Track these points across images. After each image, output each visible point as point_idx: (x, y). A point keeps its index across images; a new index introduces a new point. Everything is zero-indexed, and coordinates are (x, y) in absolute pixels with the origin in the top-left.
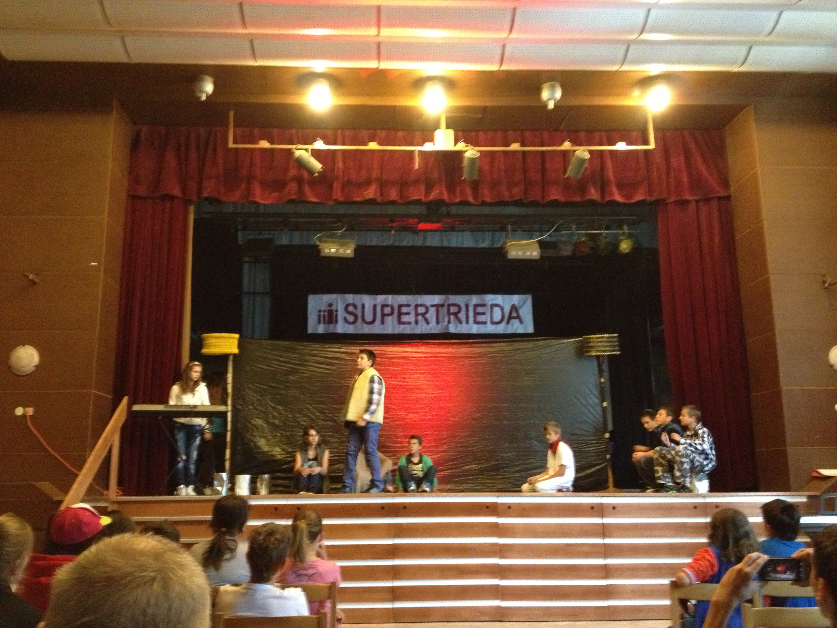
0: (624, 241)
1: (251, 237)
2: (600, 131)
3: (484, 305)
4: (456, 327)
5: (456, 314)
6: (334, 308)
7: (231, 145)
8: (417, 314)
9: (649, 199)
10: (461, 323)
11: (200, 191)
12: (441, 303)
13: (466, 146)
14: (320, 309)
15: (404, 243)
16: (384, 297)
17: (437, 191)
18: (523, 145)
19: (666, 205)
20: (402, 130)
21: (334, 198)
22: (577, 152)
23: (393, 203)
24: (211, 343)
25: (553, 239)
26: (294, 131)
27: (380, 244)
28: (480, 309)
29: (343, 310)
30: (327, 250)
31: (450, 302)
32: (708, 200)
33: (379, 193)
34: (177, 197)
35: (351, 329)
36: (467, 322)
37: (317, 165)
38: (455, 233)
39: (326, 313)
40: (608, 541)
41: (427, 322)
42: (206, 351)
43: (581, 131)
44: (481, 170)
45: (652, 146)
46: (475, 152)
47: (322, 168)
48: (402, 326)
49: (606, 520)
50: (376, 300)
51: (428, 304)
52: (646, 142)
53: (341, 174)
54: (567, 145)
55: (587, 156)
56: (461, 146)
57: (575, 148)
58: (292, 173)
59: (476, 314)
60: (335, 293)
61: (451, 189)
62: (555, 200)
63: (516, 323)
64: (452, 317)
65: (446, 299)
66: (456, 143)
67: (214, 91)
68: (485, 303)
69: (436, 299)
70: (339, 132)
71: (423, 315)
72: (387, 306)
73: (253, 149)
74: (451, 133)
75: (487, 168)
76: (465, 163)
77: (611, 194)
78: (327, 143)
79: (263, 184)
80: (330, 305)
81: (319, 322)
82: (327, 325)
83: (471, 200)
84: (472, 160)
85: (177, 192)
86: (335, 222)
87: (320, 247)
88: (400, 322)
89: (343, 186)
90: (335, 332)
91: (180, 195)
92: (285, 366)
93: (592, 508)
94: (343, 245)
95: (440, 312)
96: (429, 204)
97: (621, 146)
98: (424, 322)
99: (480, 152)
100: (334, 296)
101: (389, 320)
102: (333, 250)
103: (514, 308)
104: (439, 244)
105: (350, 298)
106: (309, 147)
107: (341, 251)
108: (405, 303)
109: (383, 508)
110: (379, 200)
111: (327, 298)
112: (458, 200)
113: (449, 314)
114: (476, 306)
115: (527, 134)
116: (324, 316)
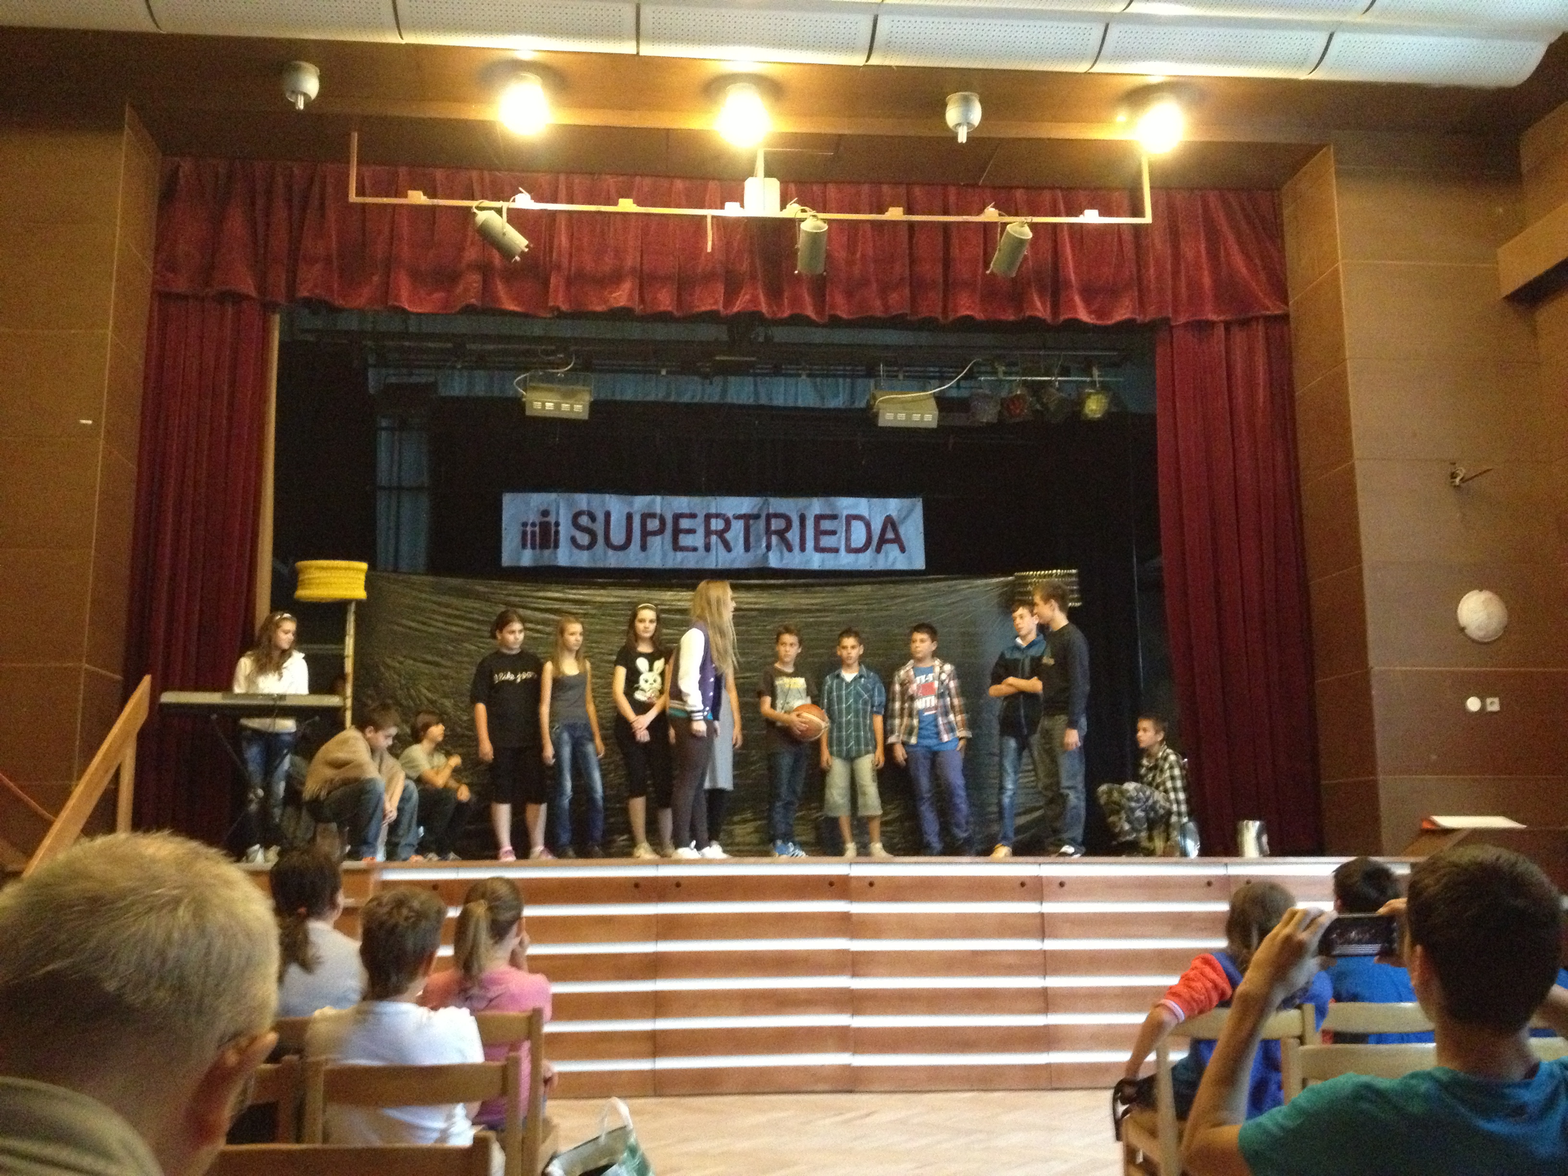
0: (1092, 397)
1: (393, 380)
2: (1052, 188)
3: (834, 517)
4: (782, 557)
5: (781, 534)
6: (552, 519)
7: (353, 198)
8: (708, 533)
9: (1139, 319)
10: (790, 549)
11: (292, 286)
12: (755, 511)
13: (803, 211)
14: (524, 520)
15: (686, 399)
16: (648, 498)
17: (748, 297)
18: (909, 211)
19: (1172, 327)
20: (683, 178)
21: (551, 304)
22: (1008, 226)
23: (664, 318)
24: (314, 578)
25: (965, 393)
26: (475, 174)
27: (640, 398)
28: (826, 525)
29: (570, 522)
30: (538, 405)
31: (771, 511)
32: (1245, 323)
33: (637, 297)
34: (248, 297)
35: (583, 560)
36: (803, 548)
37: (519, 241)
38: (782, 379)
39: (537, 529)
40: (1051, 945)
41: (728, 547)
42: (304, 593)
43: (1018, 187)
44: (829, 257)
45: (1148, 219)
46: (820, 223)
47: (527, 246)
48: (680, 555)
49: (1049, 907)
50: (631, 504)
51: (730, 515)
52: (1137, 211)
53: (565, 262)
54: (991, 214)
55: (1028, 234)
56: (793, 210)
57: (1007, 219)
58: (471, 254)
59: (819, 533)
60: (555, 491)
61: (775, 293)
62: (968, 316)
63: (892, 550)
64: (774, 539)
65: (764, 504)
66: (783, 206)
67: (320, 94)
68: (835, 513)
69: (745, 504)
70: (562, 177)
71: (721, 534)
72: (653, 516)
73: (394, 206)
74: (774, 185)
75: (841, 255)
76: (802, 242)
77: (1074, 308)
78: (538, 198)
79: (415, 275)
80: (545, 513)
81: (524, 546)
82: (538, 551)
83: (810, 312)
84: (814, 238)
85: (248, 287)
86: (553, 353)
87: (524, 399)
88: (676, 547)
89: (569, 282)
90: (555, 563)
91: (254, 294)
92: (457, 625)
93: (1023, 884)
94: (568, 395)
95: (752, 530)
96: (734, 322)
97: (1091, 217)
98: (721, 547)
99: (829, 222)
100: (553, 496)
101: (655, 542)
102: (549, 406)
103: (890, 523)
104: (751, 401)
105: (583, 500)
106: (504, 205)
107: (565, 407)
108: (686, 511)
109: (637, 885)
110: (638, 309)
111: (538, 500)
112: (787, 314)
113: (768, 532)
114: (819, 518)
115: (917, 191)
116: (533, 534)
